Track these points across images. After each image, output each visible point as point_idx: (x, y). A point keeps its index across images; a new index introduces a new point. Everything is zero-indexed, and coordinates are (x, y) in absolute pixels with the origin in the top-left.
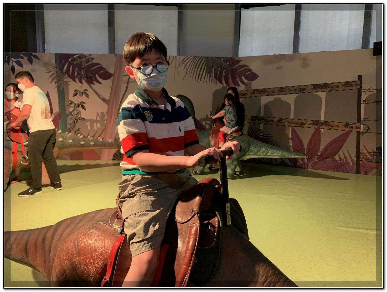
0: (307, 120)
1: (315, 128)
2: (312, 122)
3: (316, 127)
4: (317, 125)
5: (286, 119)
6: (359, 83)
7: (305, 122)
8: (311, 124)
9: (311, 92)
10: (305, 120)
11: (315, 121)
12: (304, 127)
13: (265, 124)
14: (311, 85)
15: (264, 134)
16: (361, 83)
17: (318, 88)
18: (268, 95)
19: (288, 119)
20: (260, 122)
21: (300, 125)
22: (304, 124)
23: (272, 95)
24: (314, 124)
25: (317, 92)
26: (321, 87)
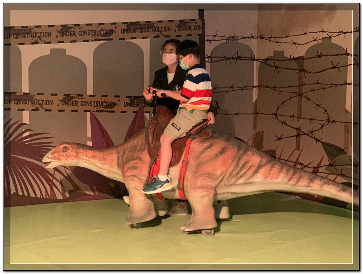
0: (119, 96)
1: (134, 112)
2: (128, 100)
3: (136, 109)
4: (138, 105)
5: (78, 95)
6: (200, 23)
7: (115, 100)
8: (126, 104)
9: (123, 39)
10: (115, 96)
11: (134, 97)
12: (114, 112)
13: (33, 110)
14: (124, 23)
15: (32, 132)
16: (203, 24)
17: (135, 31)
18: (36, 43)
19: (82, 95)
20: (21, 106)
21: (106, 107)
22: (113, 104)
23: (46, 43)
24: (131, 104)
25: (135, 38)
26: (142, 29)
